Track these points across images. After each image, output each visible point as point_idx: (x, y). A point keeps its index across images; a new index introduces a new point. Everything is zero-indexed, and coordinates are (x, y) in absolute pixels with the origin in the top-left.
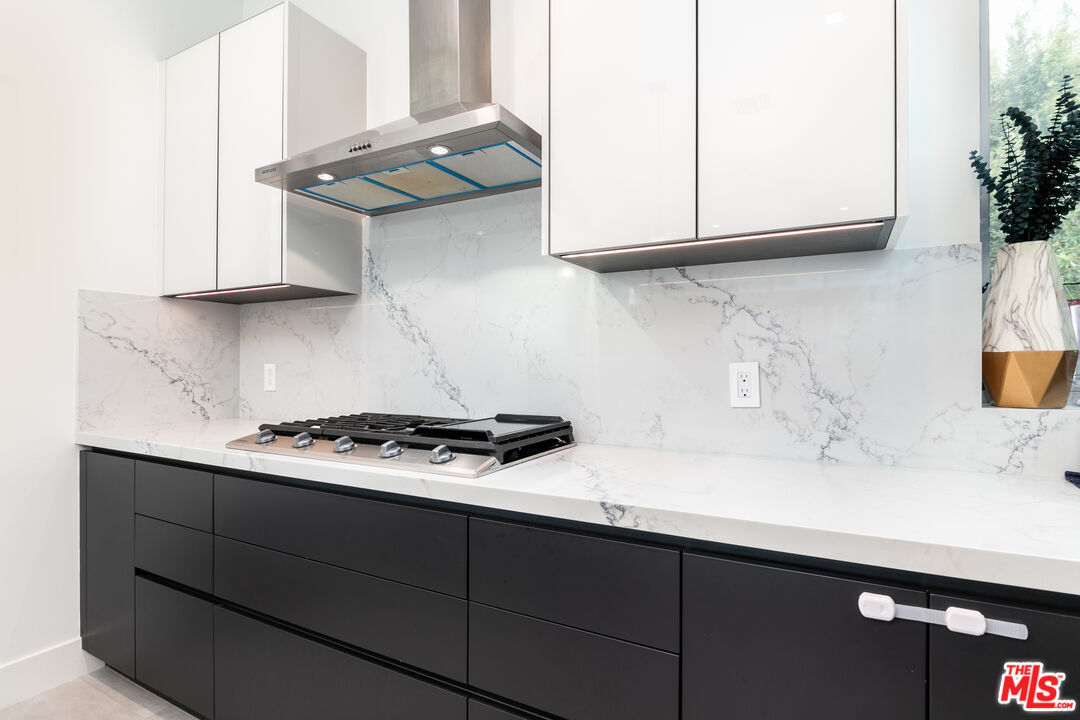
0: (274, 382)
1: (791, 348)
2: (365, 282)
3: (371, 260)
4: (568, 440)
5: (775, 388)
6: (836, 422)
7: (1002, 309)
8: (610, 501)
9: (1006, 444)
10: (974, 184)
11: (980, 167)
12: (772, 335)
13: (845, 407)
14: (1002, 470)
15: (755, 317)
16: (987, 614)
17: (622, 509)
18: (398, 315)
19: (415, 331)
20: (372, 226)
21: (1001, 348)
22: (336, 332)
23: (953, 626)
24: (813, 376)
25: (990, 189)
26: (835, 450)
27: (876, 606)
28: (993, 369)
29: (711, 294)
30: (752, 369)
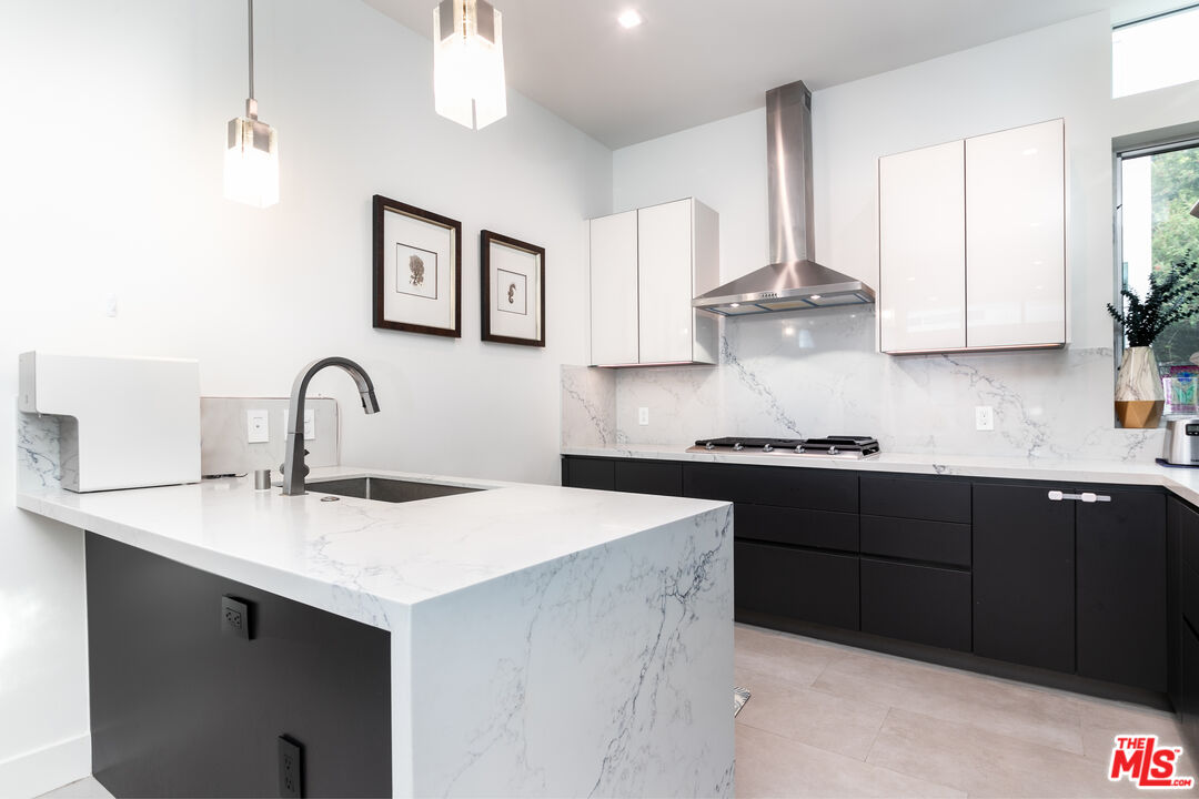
0: (647, 419)
1: (1012, 399)
2: (722, 357)
3: (726, 343)
4: (877, 449)
5: (1002, 420)
6: (1038, 437)
7: (1124, 381)
8: (938, 464)
9: (1127, 447)
10: (1110, 320)
11: (1112, 310)
12: (1000, 391)
13: (1042, 429)
14: (1125, 459)
15: (990, 382)
16: (1097, 494)
17: (944, 467)
18: (748, 378)
19: (761, 387)
20: (727, 323)
21: (1125, 400)
22: (699, 387)
23: (1084, 500)
24: (1024, 413)
25: (1119, 321)
26: (1037, 452)
27: (1055, 495)
28: (1120, 410)
29: (964, 369)
30: (989, 410)
